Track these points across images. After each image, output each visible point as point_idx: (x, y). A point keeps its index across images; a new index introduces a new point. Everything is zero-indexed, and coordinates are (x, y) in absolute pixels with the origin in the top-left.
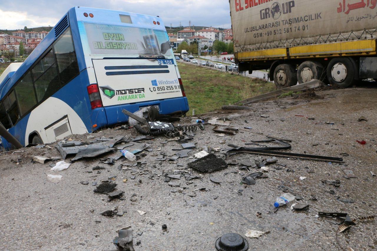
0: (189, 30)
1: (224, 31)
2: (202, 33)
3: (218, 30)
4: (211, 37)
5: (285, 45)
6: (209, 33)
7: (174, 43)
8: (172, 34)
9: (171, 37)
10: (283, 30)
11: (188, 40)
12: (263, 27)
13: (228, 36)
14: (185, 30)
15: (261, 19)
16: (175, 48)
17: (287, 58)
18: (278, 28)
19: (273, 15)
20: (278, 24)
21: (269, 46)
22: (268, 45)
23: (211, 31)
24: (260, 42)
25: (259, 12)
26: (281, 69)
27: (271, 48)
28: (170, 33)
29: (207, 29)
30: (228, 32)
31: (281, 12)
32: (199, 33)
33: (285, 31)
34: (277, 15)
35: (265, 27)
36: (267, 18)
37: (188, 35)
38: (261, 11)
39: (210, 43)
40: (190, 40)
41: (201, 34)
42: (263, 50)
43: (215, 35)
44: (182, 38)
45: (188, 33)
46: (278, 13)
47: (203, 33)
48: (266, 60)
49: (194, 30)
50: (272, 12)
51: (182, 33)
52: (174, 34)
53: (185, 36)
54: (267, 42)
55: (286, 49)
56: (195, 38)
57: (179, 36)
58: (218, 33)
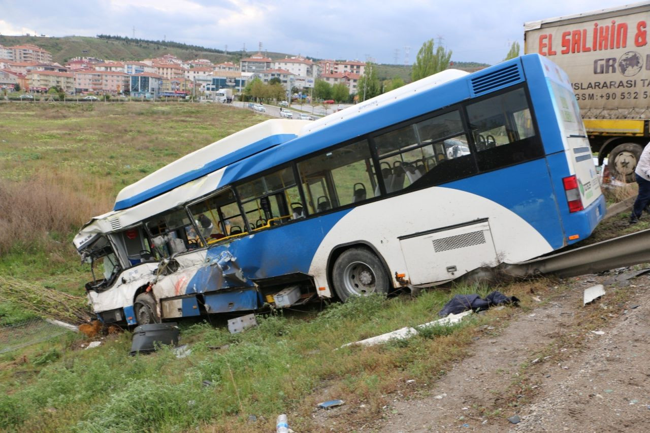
0: (261, 58)
1: (320, 63)
2: (284, 64)
3: (311, 60)
4: (299, 72)
5: (643, 116)
6: (297, 65)
7: (237, 79)
8: (231, 63)
9: (229, 68)
10: (643, 94)
11: (261, 75)
12: (598, 86)
13: (327, 72)
14: (254, 57)
15: (595, 72)
16: (237, 88)
17: (642, 135)
18: (632, 90)
19: (623, 71)
20: (631, 84)
21: (607, 115)
22: (605, 113)
23: (300, 63)
24: (588, 107)
25: (593, 63)
26: (625, 151)
27: (610, 118)
28: (228, 61)
29: (293, 58)
30: (328, 64)
31: (641, 67)
32: (279, 64)
33: (645, 96)
34: (630, 70)
35: (601, 86)
36: (607, 72)
37: (260, 67)
38: (596, 62)
39: (310, 84)
40: (265, 76)
41: (283, 66)
42: (593, 119)
43: (306, 70)
44: (248, 72)
45: (260, 63)
46: (635, 67)
47: (286, 64)
48: (595, 136)
49: (270, 59)
50: (621, 65)
51: (249, 62)
52: (234, 64)
53: (254, 68)
54: (604, 108)
55: (643, 122)
56: (273, 73)
57: (244, 68)
58: (311, 67)
